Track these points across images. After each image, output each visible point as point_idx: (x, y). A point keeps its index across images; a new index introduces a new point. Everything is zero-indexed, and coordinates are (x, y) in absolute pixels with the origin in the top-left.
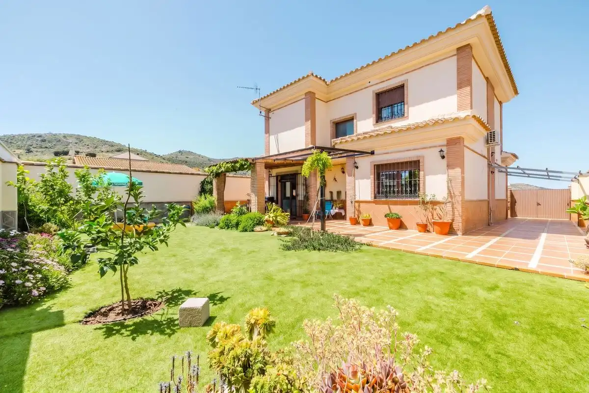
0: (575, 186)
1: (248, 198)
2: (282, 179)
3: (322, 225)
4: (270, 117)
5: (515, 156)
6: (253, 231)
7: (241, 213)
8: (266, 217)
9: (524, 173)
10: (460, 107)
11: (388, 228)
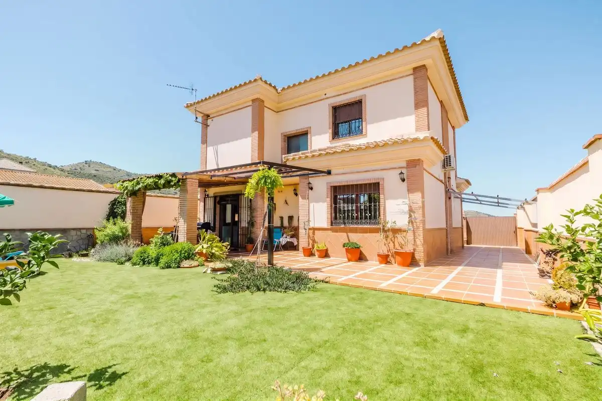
0: (520, 213)
1: (175, 224)
2: (221, 201)
3: (269, 256)
4: (208, 124)
5: (468, 182)
6: (179, 267)
7: (164, 244)
8: (198, 248)
9: (477, 200)
10: (418, 129)
11: (347, 259)
